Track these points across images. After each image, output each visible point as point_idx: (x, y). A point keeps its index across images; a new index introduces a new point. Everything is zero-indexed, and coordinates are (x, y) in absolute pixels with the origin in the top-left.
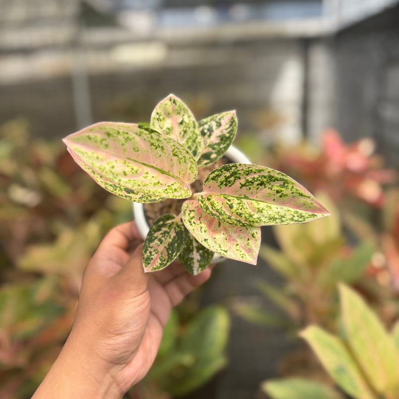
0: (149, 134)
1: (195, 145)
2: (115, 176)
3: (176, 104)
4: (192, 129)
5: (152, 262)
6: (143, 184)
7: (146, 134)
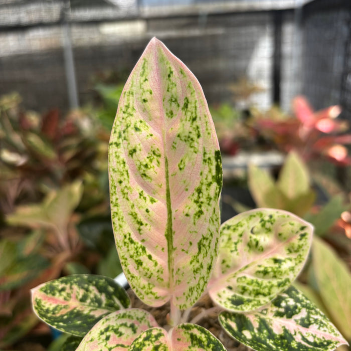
0: (213, 177)
1: (251, 298)
2: (123, 135)
3: (301, 239)
4: (275, 282)
5: (50, 296)
6: (126, 191)
7: (210, 171)
